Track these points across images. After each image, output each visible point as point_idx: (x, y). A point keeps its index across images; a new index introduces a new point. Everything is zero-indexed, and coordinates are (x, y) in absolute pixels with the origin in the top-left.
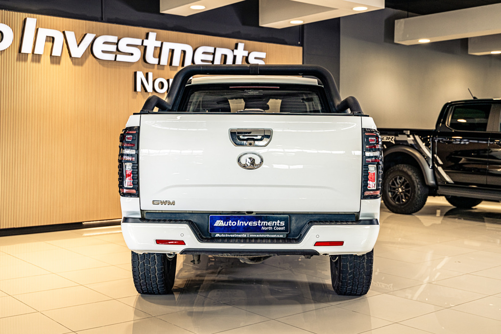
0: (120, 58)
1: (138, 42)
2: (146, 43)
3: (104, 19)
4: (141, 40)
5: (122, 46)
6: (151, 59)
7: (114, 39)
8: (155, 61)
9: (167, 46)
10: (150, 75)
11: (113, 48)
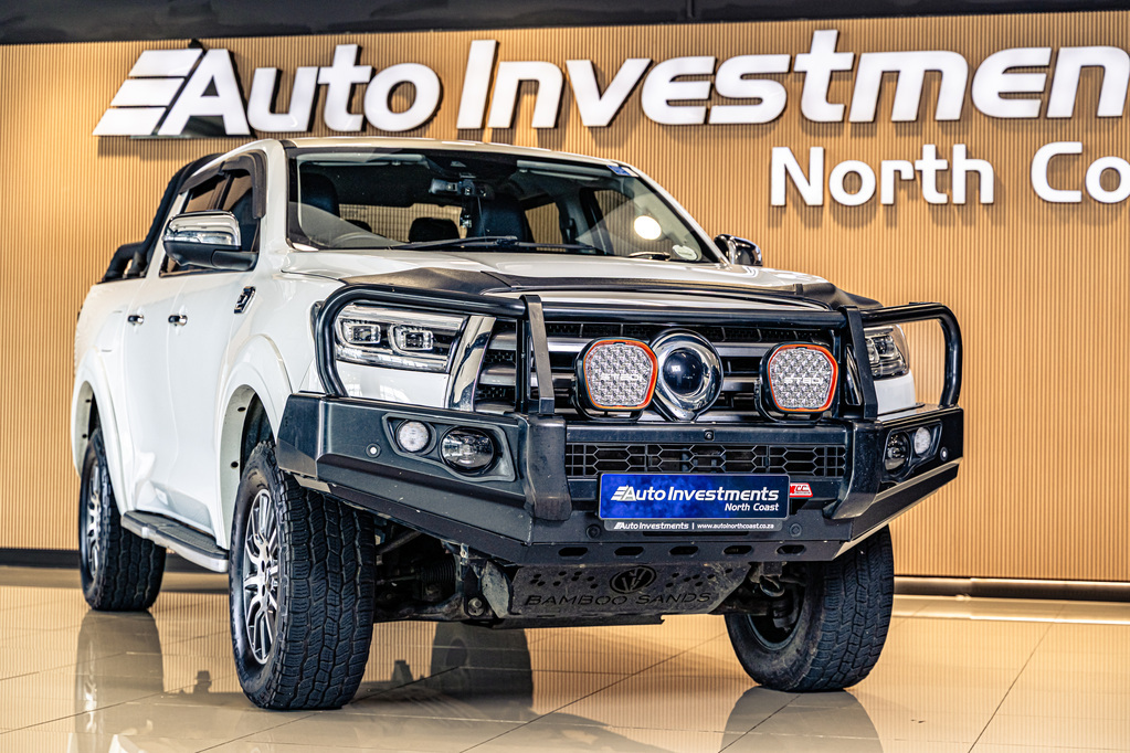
0: (721, 114)
1: (779, 63)
2: (802, 62)
3: (690, 15)
4: (787, 58)
5: (729, 82)
6: (818, 107)
7: (703, 64)
8: (833, 113)
9: (873, 66)
10: (816, 154)
11: (700, 90)
